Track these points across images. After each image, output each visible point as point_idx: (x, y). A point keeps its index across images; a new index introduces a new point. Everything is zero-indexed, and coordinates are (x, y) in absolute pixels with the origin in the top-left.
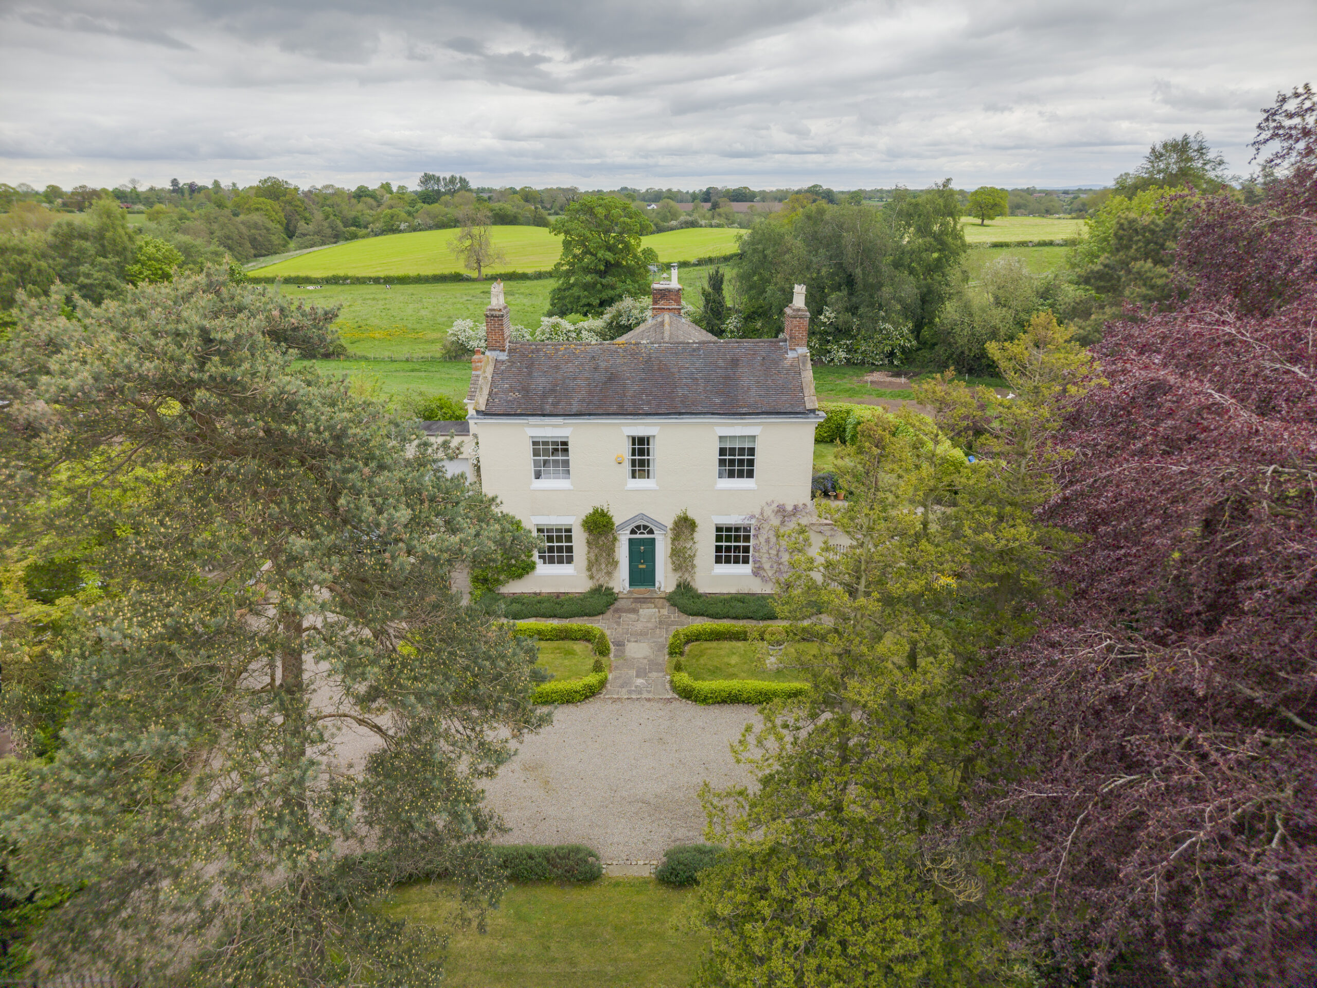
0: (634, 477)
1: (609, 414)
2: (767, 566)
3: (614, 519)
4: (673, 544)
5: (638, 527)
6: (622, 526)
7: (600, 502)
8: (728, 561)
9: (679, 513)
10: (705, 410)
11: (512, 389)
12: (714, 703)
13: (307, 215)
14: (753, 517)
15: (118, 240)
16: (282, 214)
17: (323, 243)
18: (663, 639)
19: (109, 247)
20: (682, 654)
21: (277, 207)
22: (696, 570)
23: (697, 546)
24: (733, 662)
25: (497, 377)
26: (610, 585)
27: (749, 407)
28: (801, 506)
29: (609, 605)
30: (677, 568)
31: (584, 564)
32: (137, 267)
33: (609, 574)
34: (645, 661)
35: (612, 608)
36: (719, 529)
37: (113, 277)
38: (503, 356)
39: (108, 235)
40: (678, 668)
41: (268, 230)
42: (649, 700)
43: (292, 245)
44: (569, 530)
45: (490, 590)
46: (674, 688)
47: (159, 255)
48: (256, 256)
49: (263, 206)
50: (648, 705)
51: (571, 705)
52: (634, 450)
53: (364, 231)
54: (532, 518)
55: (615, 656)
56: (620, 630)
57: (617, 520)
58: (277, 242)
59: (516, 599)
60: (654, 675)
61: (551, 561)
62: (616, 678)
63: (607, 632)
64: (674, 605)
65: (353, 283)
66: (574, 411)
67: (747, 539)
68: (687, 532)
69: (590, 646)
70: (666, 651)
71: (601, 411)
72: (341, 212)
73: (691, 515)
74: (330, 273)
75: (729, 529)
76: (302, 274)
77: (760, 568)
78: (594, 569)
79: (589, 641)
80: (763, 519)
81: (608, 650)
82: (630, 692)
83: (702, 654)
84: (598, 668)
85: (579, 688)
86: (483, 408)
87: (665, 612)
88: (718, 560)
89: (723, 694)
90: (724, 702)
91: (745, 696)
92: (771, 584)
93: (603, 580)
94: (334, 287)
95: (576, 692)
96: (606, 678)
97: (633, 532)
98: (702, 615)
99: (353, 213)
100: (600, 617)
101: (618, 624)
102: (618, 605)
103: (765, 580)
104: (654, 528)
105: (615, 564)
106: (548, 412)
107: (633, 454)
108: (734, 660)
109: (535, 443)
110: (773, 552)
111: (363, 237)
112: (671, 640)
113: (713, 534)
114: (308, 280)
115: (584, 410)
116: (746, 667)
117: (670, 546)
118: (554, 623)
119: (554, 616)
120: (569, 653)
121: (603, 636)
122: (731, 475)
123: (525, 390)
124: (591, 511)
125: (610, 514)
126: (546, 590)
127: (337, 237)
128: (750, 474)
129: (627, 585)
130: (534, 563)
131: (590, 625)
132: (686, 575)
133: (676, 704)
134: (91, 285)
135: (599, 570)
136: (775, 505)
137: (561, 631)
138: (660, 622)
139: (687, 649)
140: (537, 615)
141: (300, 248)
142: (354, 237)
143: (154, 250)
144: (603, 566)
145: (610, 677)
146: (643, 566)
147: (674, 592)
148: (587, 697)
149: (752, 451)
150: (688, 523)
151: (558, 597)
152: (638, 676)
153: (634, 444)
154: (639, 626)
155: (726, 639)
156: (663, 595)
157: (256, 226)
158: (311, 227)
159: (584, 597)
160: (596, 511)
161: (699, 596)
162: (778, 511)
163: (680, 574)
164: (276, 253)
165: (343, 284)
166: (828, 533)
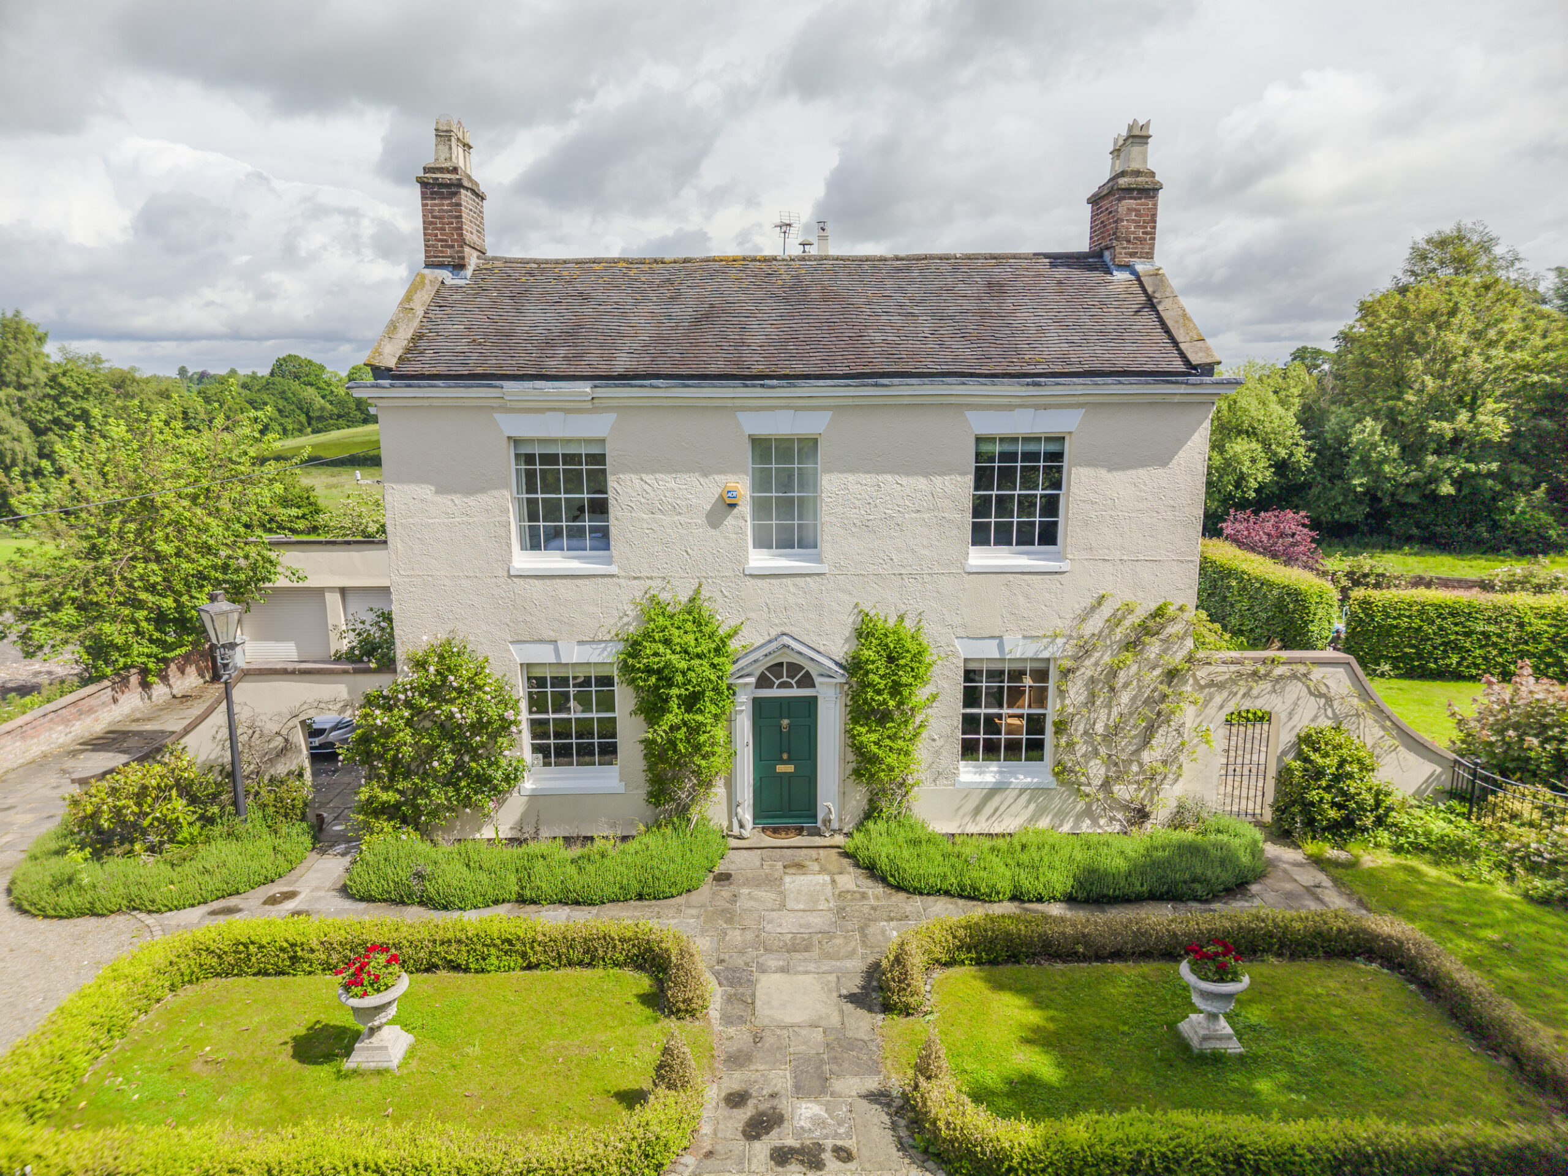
5: (776, 669)
6: (738, 666)
8: (991, 754)
10: (944, 368)
11: (470, 332)
14: (1054, 640)
18: (856, 962)
25: (437, 313)
27: (1048, 362)
28: (1172, 609)
33: (705, 788)
34: (818, 1036)
36: (971, 674)
38: (460, 279)
44: (607, 681)
54: (515, 649)
55: (728, 1018)
60: (850, 1085)
61: (564, 757)
63: (702, 943)
66: (619, 368)
67: (1039, 697)
71: (686, 369)
75: (995, 674)
80: (1079, 646)
82: (779, 1157)
86: (391, 363)
87: (848, 882)
88: (968, 752)
97: (763, 682)
100: (684, 900)
101: (730, 917)
104: (813, 672)
106: (554, 370)
107: (764, 485)
109: (523, 458)
113: (958, 685)
115: (641, 370)
122: (1003, 537)
123: (504, 337)
128: (1049, 536)
129: (749, 814)
130: (518, 765)
137: (572, 943)
138: (842, 910)
146: (787, 769)
149: (1054, 477)
152: (800, 1091)
153: (763, 457)
154: (787, 924)
156: (838, 840)
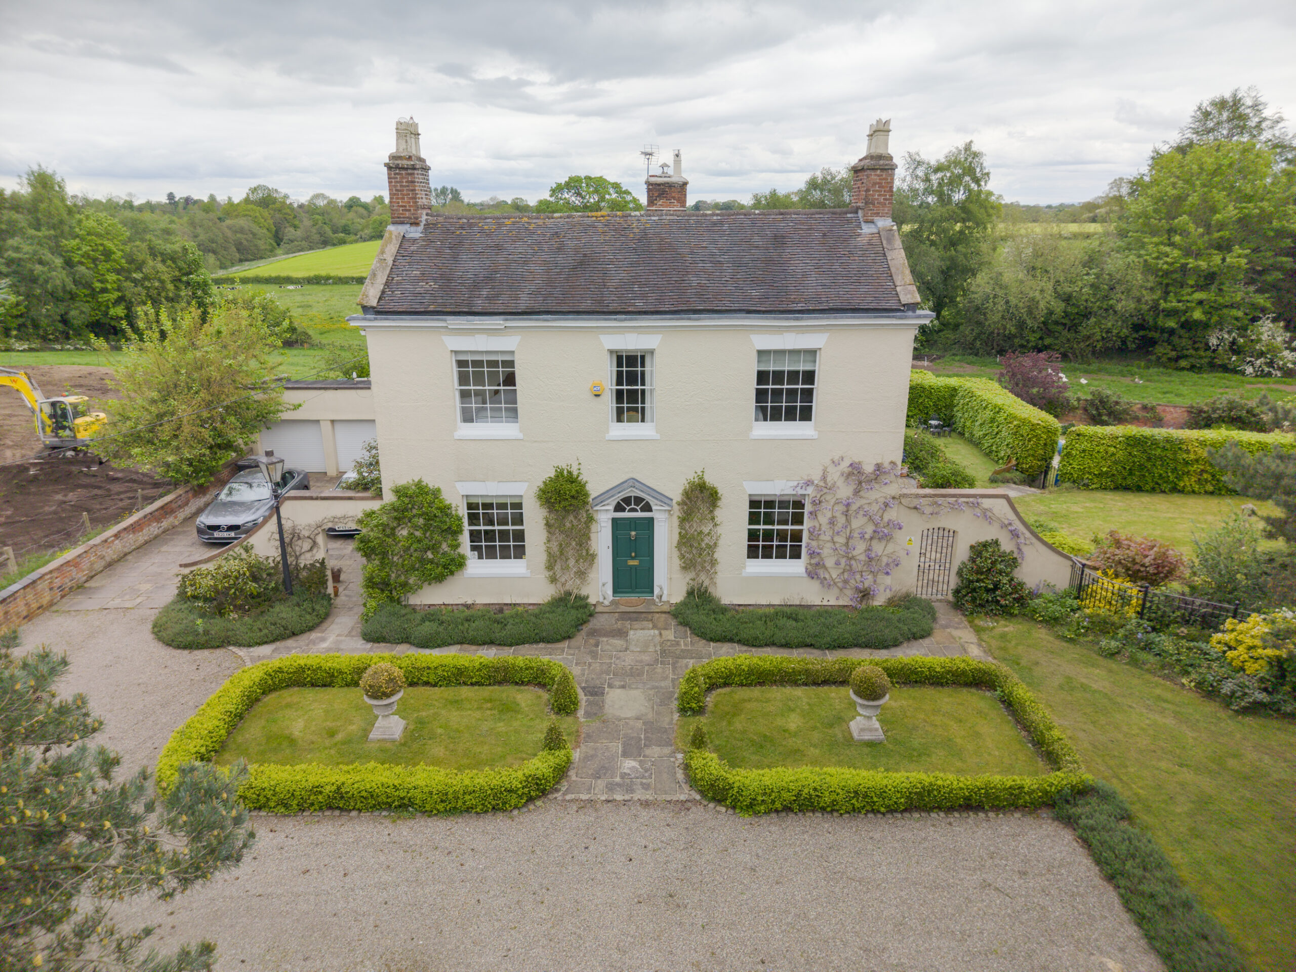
0: (619, 419)
1: (578, 313)
2: (830, 562)
3: (589, 487)
4: (681, 526)
5: (627, 500)
6: (602, 498)
7: (567, 460)
8: (767, 555)
9: (692, 476)
10: (736, 306)
11: (423, 277)
12: (768, 812)
13: (297, 222)
14: (809, 483)
15: (54, 212)
16: (271, 222)
17: (311, 248)
18: (667, 683)
19: (44, 220)
20: (701, 711)
21: (266, 214)
22: (718, 568)
23: (719, 530)
24: (792, 726)
25: (401, 262)
26: (584, 592)
27: (807, 301)
28: (886, 465)
29: (580, 624)
30: (688, 565)
31: (542, 558)
32: (74, 243)
33: (582, 574)
34: (639, 724)
35: (586, 628)
36: (754, 504)
37: (46, 251)
38: (415, 233)
39: (43, 206)
40: (699, 741)
41: (254, 235)
42: (646, 804)
43: (279, 251)
44: (519, 506)
45: (391, 599)
46: (692, 781)
47: (100, 230)
48: (241, 261)
49: (252, 213)
50: (644, 814)
51: (500, 816)
52: (619, 374)
53: (353, 237)
54: (458, 485)
55: (588, 714)
56: (596, 666)
57: (594, 489)
58: (263, 247)
59: (432, 614)
60: (655, 752)
61: (491, 554)
62: (587, 758)
63: (576, 671)
64: (684, 624)
65: (335, 283)
66: (522, 307)
67: (798, 519)
68: (704, 508)
69: (545, 696)
70: (675, 704)
71: (566, 309)
72: (331, 220)
73: (711, 480)
74: (312, 274)
75: (770, 504)
76: (284, 274)
77: (820, 565)
78: (558, 567)
79: (542, 685)
80: (826, 487)
81: (575, 703)
82: (611, 787)
83: (736, 710)
84: (553, 741)
85: (516, 784)
86: (374, 303)
87: (669, 635)
88: (752, 552)
89: (785, 795)
90: (787, 809)
91: (827, 799)
92: (835, 591)
93: (571, 584)
94: (315, 287)
95: (510, 791)
96: (569, 761)
97: (619, 508)
98: (731, 640)
99: (343, 222)
100: (566, 643)
101: (594, 655)
102: (595, 623)
103: (826, 584)
104: (652, 502)
105: (591, 558)
106: (479, 309)
107: (619, 382)
108: (794, 722)
109: (461, 364)
110: (841, 540)
111: (351, 243)
112: (683, 687)
113: (745, 510)
114: (289, 280)
115: (537, 307)
116: (816, 736)
117: (676, 531)
118: (488, 655)
119: (492, 643)
120: (508, 709)
121: (565, 678)
122: (776, 415)
123: (446, 280)
124: (552, 474)
125: (583, 478)
126: (482, 600)
127: (325, 243)
128: (806, 414)
129: (610, 591)
130: (463, 557)
131: (545, 659)
132: (703, 577)
133: (697, 813)
134: (20, 259)
135: (566, 568)
136: (846, 463)
137: (497, 670)
138: (663, 652)
139: (710, 700)
140: (463, 641)
141: (288, 254)
142: (343, 242)
143: (95, 224)
144: (572, 562)
145: (576, 755)
146: (635, 563)
147: (684, 604)
148: (531, 799)
149: (810, 377)
150: (706, 494)
151: (501, 611)
152: (625, 754)
153: (619, 364)
154: (629, 659)
155: (774, 683)
156: (666, 608)
157: (242, 231)
158: (299, 233)
159: (541, 611)
160: (560, 474)
161: (724, 610)
162: (850, 474)
163: (692, 575)
164: (262, 258)
165: (325, 284)
166: (928, 510)
